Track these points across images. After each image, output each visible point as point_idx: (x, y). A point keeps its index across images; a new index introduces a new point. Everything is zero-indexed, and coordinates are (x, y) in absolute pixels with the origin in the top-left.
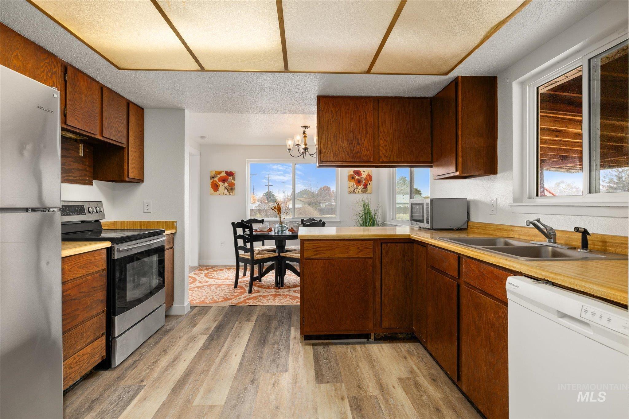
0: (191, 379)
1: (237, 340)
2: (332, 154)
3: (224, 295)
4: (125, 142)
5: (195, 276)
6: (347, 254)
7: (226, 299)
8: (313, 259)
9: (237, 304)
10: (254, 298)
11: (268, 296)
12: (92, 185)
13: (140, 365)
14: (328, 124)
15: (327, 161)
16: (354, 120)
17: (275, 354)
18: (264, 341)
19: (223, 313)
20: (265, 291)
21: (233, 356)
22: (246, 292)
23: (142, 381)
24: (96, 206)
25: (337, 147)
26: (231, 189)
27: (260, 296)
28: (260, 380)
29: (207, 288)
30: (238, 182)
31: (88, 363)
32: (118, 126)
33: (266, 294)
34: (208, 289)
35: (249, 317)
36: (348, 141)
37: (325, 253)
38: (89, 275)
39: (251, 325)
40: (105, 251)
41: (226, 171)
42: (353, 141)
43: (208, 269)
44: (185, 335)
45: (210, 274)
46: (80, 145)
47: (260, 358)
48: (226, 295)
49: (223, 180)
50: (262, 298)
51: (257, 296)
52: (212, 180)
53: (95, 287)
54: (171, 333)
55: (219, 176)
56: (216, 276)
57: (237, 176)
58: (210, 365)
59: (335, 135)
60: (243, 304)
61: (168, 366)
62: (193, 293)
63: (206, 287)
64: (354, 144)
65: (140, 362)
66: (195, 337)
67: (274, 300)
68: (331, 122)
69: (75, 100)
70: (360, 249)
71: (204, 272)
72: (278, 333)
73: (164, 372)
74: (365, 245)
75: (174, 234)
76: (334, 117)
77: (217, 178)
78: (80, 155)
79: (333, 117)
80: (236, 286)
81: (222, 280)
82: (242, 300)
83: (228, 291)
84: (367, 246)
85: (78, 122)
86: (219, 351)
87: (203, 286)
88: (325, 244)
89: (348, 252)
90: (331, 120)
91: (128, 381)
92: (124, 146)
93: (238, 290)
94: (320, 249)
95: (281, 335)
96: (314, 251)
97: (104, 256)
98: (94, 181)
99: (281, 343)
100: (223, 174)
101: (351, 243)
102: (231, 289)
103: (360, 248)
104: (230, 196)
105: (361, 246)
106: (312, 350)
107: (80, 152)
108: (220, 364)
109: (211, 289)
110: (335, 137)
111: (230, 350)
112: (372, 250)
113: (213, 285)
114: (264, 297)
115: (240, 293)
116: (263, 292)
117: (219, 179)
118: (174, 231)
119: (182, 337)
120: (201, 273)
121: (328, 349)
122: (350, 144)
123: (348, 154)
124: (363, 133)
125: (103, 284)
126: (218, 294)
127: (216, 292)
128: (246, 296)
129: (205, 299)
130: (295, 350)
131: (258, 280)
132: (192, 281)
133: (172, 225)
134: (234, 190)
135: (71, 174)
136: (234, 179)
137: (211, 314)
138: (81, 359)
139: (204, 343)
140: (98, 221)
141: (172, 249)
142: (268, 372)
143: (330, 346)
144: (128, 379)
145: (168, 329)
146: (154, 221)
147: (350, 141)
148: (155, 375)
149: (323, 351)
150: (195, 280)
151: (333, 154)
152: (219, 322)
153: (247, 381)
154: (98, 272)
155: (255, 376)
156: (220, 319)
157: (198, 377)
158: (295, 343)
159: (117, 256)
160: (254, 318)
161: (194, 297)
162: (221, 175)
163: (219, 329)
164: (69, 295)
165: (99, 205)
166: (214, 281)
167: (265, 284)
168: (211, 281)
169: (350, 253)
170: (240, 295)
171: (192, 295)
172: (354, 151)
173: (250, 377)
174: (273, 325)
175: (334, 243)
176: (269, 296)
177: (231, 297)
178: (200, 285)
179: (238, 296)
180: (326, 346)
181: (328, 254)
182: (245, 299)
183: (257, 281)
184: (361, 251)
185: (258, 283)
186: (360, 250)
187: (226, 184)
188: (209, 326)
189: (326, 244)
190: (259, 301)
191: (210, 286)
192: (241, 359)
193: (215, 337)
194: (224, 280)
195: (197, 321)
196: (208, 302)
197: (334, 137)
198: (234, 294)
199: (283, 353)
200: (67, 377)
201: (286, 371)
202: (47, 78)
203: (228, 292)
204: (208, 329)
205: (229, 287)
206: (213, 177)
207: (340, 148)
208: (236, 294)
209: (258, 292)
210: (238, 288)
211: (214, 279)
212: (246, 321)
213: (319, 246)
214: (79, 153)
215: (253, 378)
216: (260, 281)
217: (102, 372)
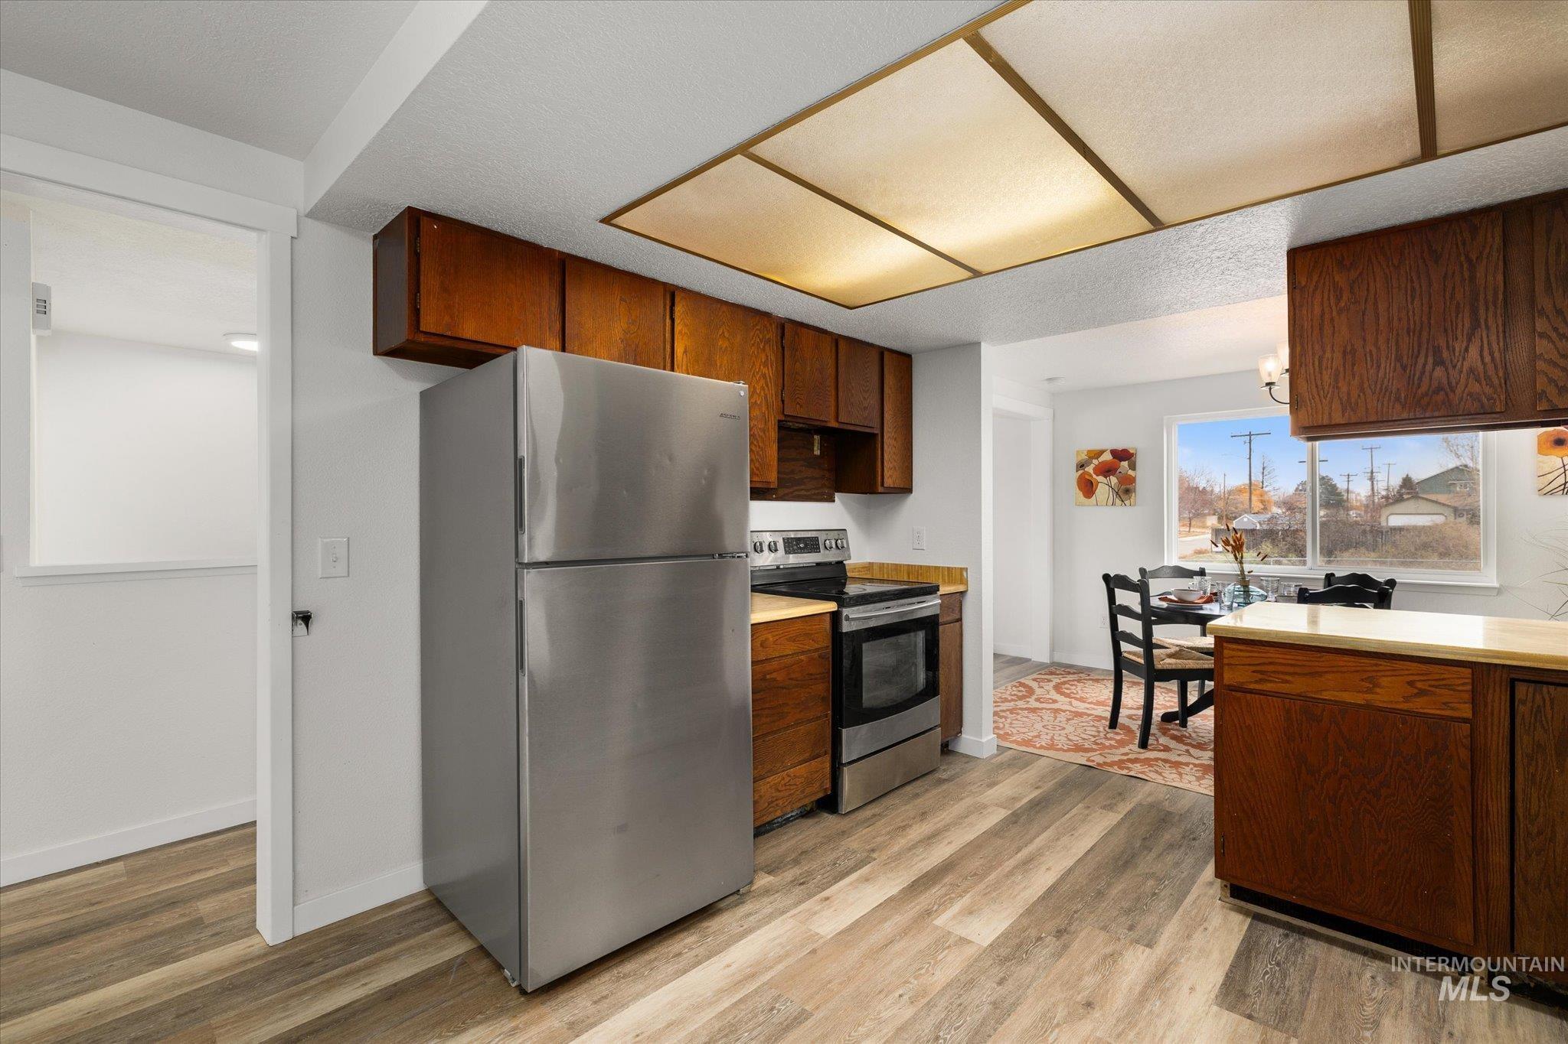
0: (948, 879)
1: (1065, 840)
2: (1336, 405)
3: (1078, 738)
4: (876, 423)
5: (1034, 685)
6: (1365, 695)
7: (1078, 749)
8: (1251, 692)
9: (1098, 764)
10: (1147, 762)
11: (1187, 764)
12: (834, 501)
13: (879, 823)
14: (1323, 321)
15: (1320, 424)
16: (1421, 295)
17: (1138, 899)
18: (1127, 862)
19: (1060, 777)
20: (1187, 751)
21: (1044, 868)
22: (1133, 744)
23: (873, 850)
24: (837, 538)
25: (1356, 382)
26: (1126, 490)
27: (1165, 761)
28: (1077, 937)
29: (1047, 716)
30: (1142, 475)
31: (803, 792)
32: (864, 398)
33: (1184, 759)
34: (1049, 718)
35: (1114, 801)
36: (1399, 359)
37: (1287, 682)
38: (803, 653)
39: (1112, 818)
40: (828, 618)
41: (1115, 447)
42: (1417, 357)
43: (1069, 673)
44: (969, 798)
45: (1067, 686)
46: (816, 437)
47: (1100, 894)
48: (1084, 739)
49: (1107, 471)
50: (1170, 767)
51: (1157, 759)
52: (1081, 472)
53: (811, 675)
54: (945, 787)
55: (1095, 462)
56: (1079, 692)
57: (1140, 461)
58: (991, 868)
59: (1349, 348)
60: (1115, 769)
61: (919, 842)
62: (1017, 719)
63: (1048, 712)
64: (1419, 366)
65: (880, 820)
66: (985, 807)
67: (1198, 779)
68: (1334, 313)
69: (796, 373)
70: (1416, 688)
71: (1056, 680)
72: (1170, 859)
73: (910, 849)
74: (1437, 677)
75: (963, 593)
76: (1345, 298)
77: (1092, 466)
78: (816, 453)
79: (1341, 297)
80: (1114, 723)
81: (1088, 703)
82: (1116, 758)
83: (1092, 731)
84: (1444, 682)
85: (801, 406)
86: (1019, 850)
87: (1042, 709)
88: (1288, 657)
89: (1369, 691)
90: (1334, 308)
91: (853, 843)
92: (877, 431)
93: (1117, 734)
94: (1271, 668)
95: (1177, 864)
96: (1254, 672)
97: (827, 624)
98: (836, 494)
99: (1166, 882)
100: (1107, 457)
101: (1381, 665)
102: (1101, 729)
103: (1419, 685)
104: (1124, 508)
105: (1422, 678)
106: (1246, 928)
107: (815, 448)
108: (1011, 873)
109: (1055, 718)
110: (1349, 357)
111: (1041, 855)
112: (1467, 696)
113: (1064, 711)
114: (1176, 765)
115: (1117, 741)
116: (1180, 752)
117: (1094, 469)
118: (961, 588)
119: (962, 799)
120: (1049, 681)
121: (1298, 945)
122: (1404, 368)
123: (1398, 399)
124: (1460, 326)
125: (824, 671)
126: (1066, 734)
127: (1064, 729)
128: (1128, 751)
129: (1036, 737)
130: (1196, 910)
131: (1178, 722)
132: (1024, 693)
133: (957, 575)
134: (1133, 495)
135: (803, 487)
136: (1133, 467)
137: (1031, 774)
138: (792, 782)
139: (996, 824)
140: (841, 562)
141: (958, 624)
142: (1104, 928)
143: (1309, 941)
144: (856, 839)
145: (944, 777)
146: (929, 567)
147: (1405, 358)
148: (896, 848)
149: (1280, 942)
150: (1031, 691)
151: (1342, 404)
152: (1043, 792)
153: (1052, 926)
154: (817, 650)
155: (1070, 924)
156: (1049, 785)
157: (961, 879)
158: (1205, 895)
159: (846, 627)
160: (1124, 808)
161: (1013, 728)
162: (1101, 459)
163: (1038, 806)
164: (774, 680)
165: (841, 536)
166: (1071, 704)
167: (1194, 735)
168: (1062, 702)
169: (1378, 694)
170: (1116, 748)
171: (1011, 723)
172: (1423, 389)
173: (1059, 922)
174: (1167, 836)
175: (1320, 657)
176: (1191, 766)
177: (1094, 747)
178: (1037, 705)
179: (1111, 747)
180: (1296, 936)
181: (1298, 686)
182: (1125, 758)
183: (1176, 724)
184: (1422, 693)
185: (1176, 730)
186: (1416, 691)
187: (1114, 480)
188: (1020, 794)
189: (1292, 657)
190: (1157, 772)
191: (1057, 711)
192: (1057, 880)
193: (1022, 820)
194: (1092, 706)
195: (1000, 778)
196: (1038, 746)
197: (1344, 353)
198: (1103, 741)
199: (1162, 906)
200: (772, 802)
201: (1149, 945)
202: (758, 352)
203: (1090, 733)
204: (1014, 799)
205: (1097, 724)
206: (1081, 466)
207: (1366, 386)
208: (1107, 743)
209: (1167, 749)
210: (1117, 730)
211: (1072, 698)
212: (1104, 807)
213: (1270, 660)
214: (813, 450)
215: (1063, 926)
216: (1184, 724)
217: (826, 815)
